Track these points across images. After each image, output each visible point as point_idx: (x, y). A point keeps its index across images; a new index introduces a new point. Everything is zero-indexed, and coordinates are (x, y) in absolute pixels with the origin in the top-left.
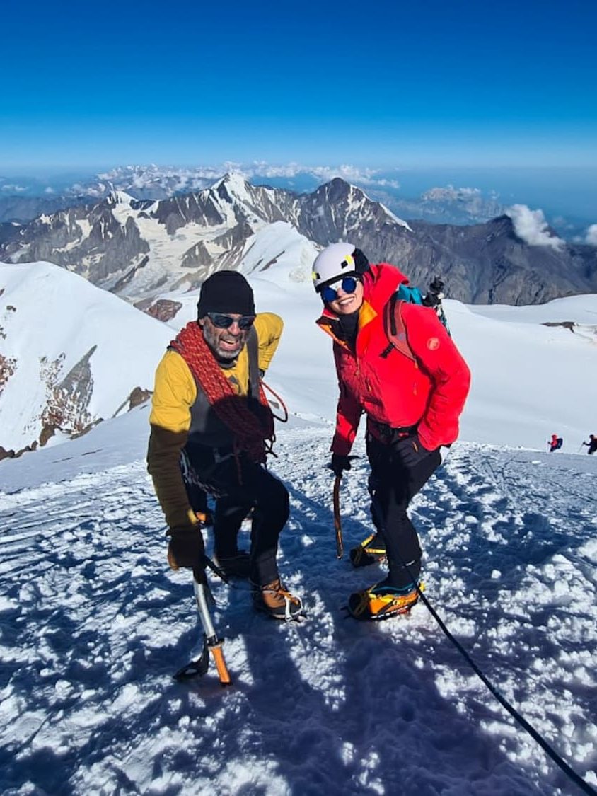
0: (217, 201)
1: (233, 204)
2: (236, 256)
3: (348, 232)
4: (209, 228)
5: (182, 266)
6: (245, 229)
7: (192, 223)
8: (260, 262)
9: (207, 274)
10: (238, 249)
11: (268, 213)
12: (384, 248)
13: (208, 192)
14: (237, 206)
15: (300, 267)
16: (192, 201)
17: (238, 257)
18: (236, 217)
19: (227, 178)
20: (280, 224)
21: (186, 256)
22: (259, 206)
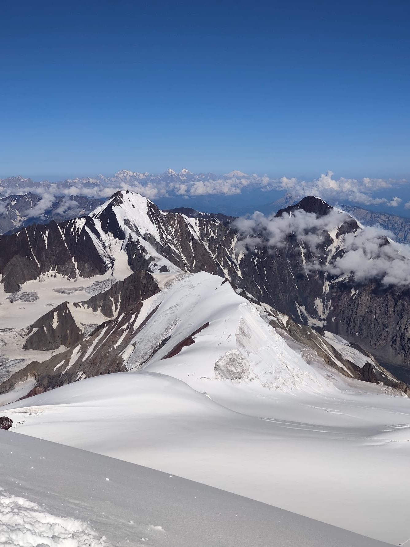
0: (98, 235)
1: (126, 241)
2: (123, 330)
3: (332, 287)
4: (81, 281)
5: (25, 347)
6: (144, 281)
7: (50, 272)
8: (164, 342)
9: (67, 363)
10: (126, 319)
11: (188, 256)
12: (401, 316)
13: (84, 221)
14: (133, 243)
15: (235, 351)
16: (54, 234)
17: (125, 334)
18: (129, 263)
19: (117, 199)
20: (204, 276)
21: (35, 330)
22: (172, 243)
